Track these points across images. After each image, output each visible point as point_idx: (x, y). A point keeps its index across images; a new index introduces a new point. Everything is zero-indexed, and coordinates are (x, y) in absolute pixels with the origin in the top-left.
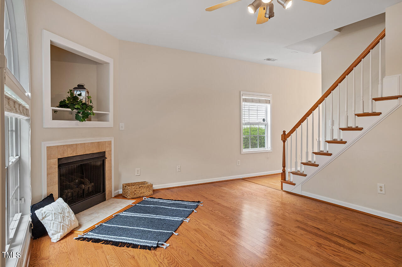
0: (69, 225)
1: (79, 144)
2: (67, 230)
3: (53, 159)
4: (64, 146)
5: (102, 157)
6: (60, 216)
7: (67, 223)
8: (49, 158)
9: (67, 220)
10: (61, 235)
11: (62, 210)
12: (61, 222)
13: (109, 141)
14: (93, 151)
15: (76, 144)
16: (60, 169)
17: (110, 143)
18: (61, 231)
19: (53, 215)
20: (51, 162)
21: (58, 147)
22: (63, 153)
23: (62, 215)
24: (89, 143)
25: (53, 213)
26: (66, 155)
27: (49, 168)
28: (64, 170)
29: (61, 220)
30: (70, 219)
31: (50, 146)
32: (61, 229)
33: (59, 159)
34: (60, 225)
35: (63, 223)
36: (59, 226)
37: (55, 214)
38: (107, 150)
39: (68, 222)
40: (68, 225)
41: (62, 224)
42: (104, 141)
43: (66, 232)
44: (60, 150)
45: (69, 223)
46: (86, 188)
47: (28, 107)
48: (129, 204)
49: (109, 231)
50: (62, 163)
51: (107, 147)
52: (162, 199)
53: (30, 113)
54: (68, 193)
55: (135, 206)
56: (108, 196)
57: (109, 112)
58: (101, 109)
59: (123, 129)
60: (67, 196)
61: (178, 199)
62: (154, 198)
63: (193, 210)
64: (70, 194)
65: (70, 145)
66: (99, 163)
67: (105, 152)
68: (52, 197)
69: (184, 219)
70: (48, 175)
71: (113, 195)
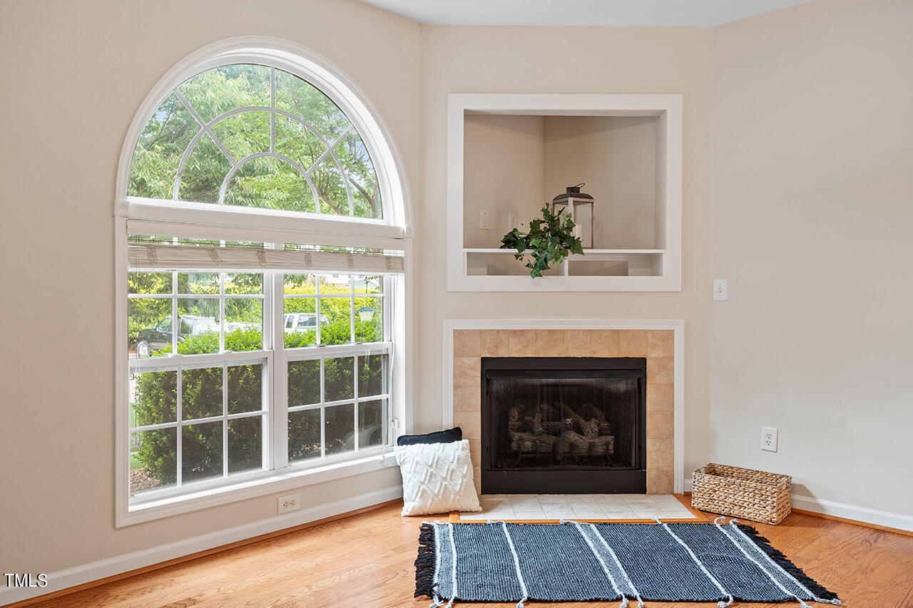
0: (440, 497)
1: (544, 331)
2: (432, 503)
3: (467, 356)
4: (498, 331)
5: (635, 369)
6: (425, 471)
7: (436, 491)
8: (459, 353)
9: (439, 484)
10: (414, 507)
11: (437, 463)
12: (423, 483)
13: (662, 331)
14: (594, 353)
15: (536, 330)
16: (488, 381)
17: (667, 337)
18: (418, 499)
19: (415, 463)
20: (464, 362)
21: (482, 332)
22: (497, 347)
23: (430, 470)
24: (579, 330)
25: (415, 461)
26: (502, 353)
27: (459, 373)
28: (498, 385)
29: (425, 479)
30: (446, 486)
31: (462, 330)
32: (419, 496)
33: (483, 360)
34: (419, 488)
35: (427, 486)
36: (417, 489)
37: (417, 462)
38: (653, 358)
39: (440, 490)
40: (438, 495)
41: (422, 487)
42: (644, 330)
43: (428, 506)
44: (488, 340)
45: (442, 492)
46: (582, 442)
47: (400, 253)
48: (655, 516)
49: (479, 539)
50: (492, 369)
51: (654, 346)
52: (762, 542)
53: (409, 264)
54: (521, 439)
55: (656, 526)
56: (654, 484)
57: (663, 248)
58: (658, 242)
59: (723, 296)
60: (519, 446)
61: (808, 562)
62: (750, 532)
63: (726, 600)
64: (528, 444)
65: (515, 332)
66: (622, 386)
67: (644, 360)
68: (454, 435)
69: (635, 599)
70: (456, 387)
71: (679, 489)
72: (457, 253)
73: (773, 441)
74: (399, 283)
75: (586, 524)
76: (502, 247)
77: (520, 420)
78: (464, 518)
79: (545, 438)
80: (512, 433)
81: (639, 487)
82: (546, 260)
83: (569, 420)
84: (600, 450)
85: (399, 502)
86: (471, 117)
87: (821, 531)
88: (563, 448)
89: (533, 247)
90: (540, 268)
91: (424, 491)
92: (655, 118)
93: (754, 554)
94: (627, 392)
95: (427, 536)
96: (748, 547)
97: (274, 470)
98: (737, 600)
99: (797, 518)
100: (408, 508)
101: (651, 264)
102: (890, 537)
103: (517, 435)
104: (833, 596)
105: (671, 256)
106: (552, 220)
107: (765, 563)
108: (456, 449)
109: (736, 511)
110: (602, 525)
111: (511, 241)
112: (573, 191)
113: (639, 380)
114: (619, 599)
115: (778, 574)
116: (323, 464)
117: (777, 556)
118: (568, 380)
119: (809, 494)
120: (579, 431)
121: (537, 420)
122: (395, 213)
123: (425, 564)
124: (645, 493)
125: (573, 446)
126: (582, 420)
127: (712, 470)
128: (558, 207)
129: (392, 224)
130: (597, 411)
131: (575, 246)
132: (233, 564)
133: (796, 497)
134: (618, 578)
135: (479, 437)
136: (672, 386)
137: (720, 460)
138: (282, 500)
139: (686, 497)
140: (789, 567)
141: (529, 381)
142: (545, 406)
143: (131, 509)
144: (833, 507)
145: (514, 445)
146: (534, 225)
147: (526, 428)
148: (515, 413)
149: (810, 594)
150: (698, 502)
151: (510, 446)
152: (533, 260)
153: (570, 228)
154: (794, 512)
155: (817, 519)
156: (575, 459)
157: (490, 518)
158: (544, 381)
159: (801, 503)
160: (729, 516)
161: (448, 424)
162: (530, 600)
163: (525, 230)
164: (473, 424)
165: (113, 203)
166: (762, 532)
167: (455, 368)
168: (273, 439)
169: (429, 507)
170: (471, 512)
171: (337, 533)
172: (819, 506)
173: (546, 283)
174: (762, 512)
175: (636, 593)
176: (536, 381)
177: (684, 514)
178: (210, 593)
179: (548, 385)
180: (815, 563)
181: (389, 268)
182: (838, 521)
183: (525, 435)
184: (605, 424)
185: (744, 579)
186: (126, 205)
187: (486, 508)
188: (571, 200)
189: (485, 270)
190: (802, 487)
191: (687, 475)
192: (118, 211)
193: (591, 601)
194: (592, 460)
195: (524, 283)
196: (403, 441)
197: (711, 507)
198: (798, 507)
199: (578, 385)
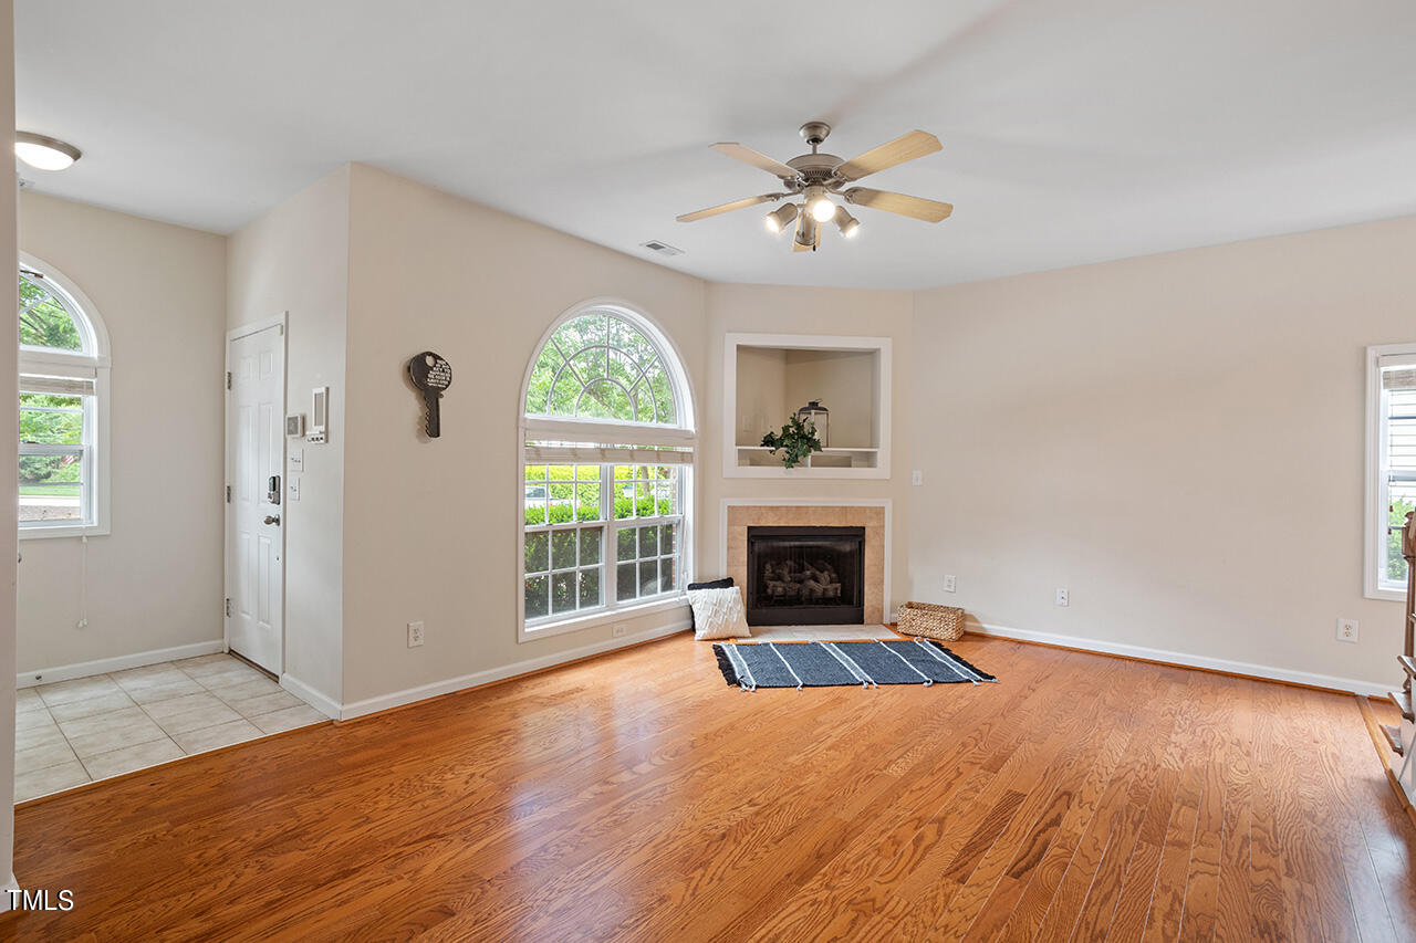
0: (723, 626)
1: (793, 507)
2: (717, 631)
3: (737, 525)
4: (760, 507)
5: (857, 535)
6: (711, 608)
7: (720, 623)
8: (731, 523)
9: (721, 617)
10: (705, 634)
12: (710, 617)
13: (876, 508)
14: (828, 523)
15: (787, 507)
16: (752, 543)
17: (880, 512)
18: (706, 628)
19: (703, 603)
20: (735, 529)
21: (748, 507)
22: (759, 519)
23: (715, 607)
24: (818, 507)
26: (763, 523)
27: (731, 538)
28: (759, 546)
29: (711, 614)
30: (726, 619)
31: (733, 506)
32: (707, 626)
33: (749, 528)
35: (713, 619)
36: (705, 621)
37: (705, 602)
38: (870, 526)
39: (722, 621)
40: (721, 625)
41: (709, 620)
42: (863, 507)
44: (753, 513)
45: (723, 623)
46: (818, 588)
47: (690, 450)
48: (875, 638)
49: (756, 653)
50: (756, 535)
51: (871, 518)
52: (947, 651)
53: (696, 458)
54: (774, 586)
55: (875, 644)
56: (870, 617)
57: (878, 447)
58: (873, 442)
59: (920, 483)
60: (773, 591)
61: (977, 661)
62: (938, 645)
63: (929, 682)
64: (780, 589)
65: (772, 507)
66: (847, 547)
67: (864, 528)
68: (728, 583)
69: (871, 683)
70: (728, 548)
71: (887, 621)
72: (730, 449)
73: (953, 584)
74: (689, 471)
75: (828, 643)
76: (762, 445)
77: (773, 572)
78: (741, 641)
79: (791, 585)
80: (769, 582)
81: (858, 619)
82: (797, 456)
83: (808, 573)
84: (831, 594)
85: (693, 630)
86: (742, 349)
87: (982, 644)
88: (805, 592)
89: (786, 446)
90: (792, 461)
91: (711, 622)
92: (872, 354)
93: (942, 657)
94: (851, 552)
95: (719, 652)
96: (938, 654)
97: (609, 608)
98: (935, 682)
99: (967, 637)
100: (699, 634)
101: (868, 459)
102: (1027, 646)
103: (772, 583)
104: (992, 677)
105: (883, 453)
106: (799, 427)
107: (950, 663)
108: (731, 594)
109: (928, 633)
110: (839, 644)
111: (769, 441)
112: (814, 405)
113: (860, 543)
114: (862, 684)
115: (958, 668)
116: (637, 603)
117: (957, 658)
118: (811, 543)
119: (976, 621)
120: (817, 581)
121: (786, 572)
122: (687, 420)
123: (726, 668)
124: (862, 623)
125: (812, 591)
126: (818, 573)
127: (910, 606)
128: (803, 417)
129: (683, 428)
130: (829, 567)
131: (815, 445)
132: (593, 669)
133: (968, 623)
134: (858, 673)
135: (745, 585)
136: (883, 547)
137: (915, 600)
138: (616, 627)
139: (893, 626)
140: (965, 664)
141: (782, 544)
142: (788, 562)
143: (527, 630)
144: (992, 629)
145: (769, 591)
146: (786, 429)
147: (779, 578)
148: (768, 566)
149: (979, 678)
150: (901, 629)
151: (765, 591)
152: (787, 456)
153: (813, 434)
154: (966, 633)
155: (982, 637)
156: (813, 600)
157: (759, 640)
158: (792, 543)
159: (970, 627)
160: (924, 637)
161: (723, 575)
162: (804, 686)
163: (778, 433)
164: (741, 574)
165: (518, 419)
166: (945, 645)
167: (728, 534)
168: (608, 585)
169: (715, 634)
170: (744, 637)
171: (654, 651)
172: (982, 628)
173: (796, 472)
174: (946, 633)
175: (871, 680)
176: (787, 544)
177: (893, 636)
178: (589, 685)
179: (795, 547)
180: (981, 662)
181: (683, 461)
182: (995, 638)
183: (778, 583)
184: (834, 575)
185: (938, 671)
186: (525, 419)
187: (754, 635)
188: (813, 412)
189: (748, 462)
190: (971, 616)
191: (893, 610)
192: (521, 424)
193: (843, 685)
194: (826, 601)
195: (780, 472)
196: (691, 587)
197: (911, 631)
198: (968, 630)
199: (818, 547)
